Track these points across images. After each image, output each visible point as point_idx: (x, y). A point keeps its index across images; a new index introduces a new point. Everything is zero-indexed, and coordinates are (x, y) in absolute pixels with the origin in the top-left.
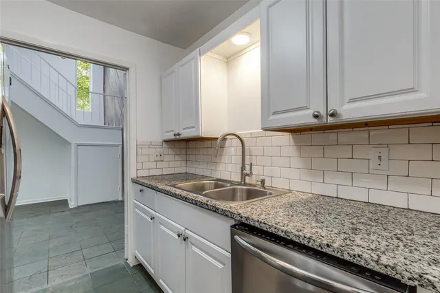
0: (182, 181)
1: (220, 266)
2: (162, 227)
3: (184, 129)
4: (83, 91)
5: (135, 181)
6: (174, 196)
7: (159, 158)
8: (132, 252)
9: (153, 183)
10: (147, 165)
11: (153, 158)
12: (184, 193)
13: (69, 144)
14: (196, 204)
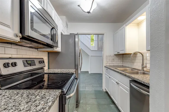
0: (120, 68)
1: (127, 92)
2: (112, 80)
3: (121, 51)
4: (92, 40)
5: (105, 67)
6: (115, 71)
7: (113, 60)
8: (104, 88)
9: (110, 68)
10: (109, 62)
11: (111, 60)
12: (120, 71)
13: (89, 55)
14: (121, 74)
